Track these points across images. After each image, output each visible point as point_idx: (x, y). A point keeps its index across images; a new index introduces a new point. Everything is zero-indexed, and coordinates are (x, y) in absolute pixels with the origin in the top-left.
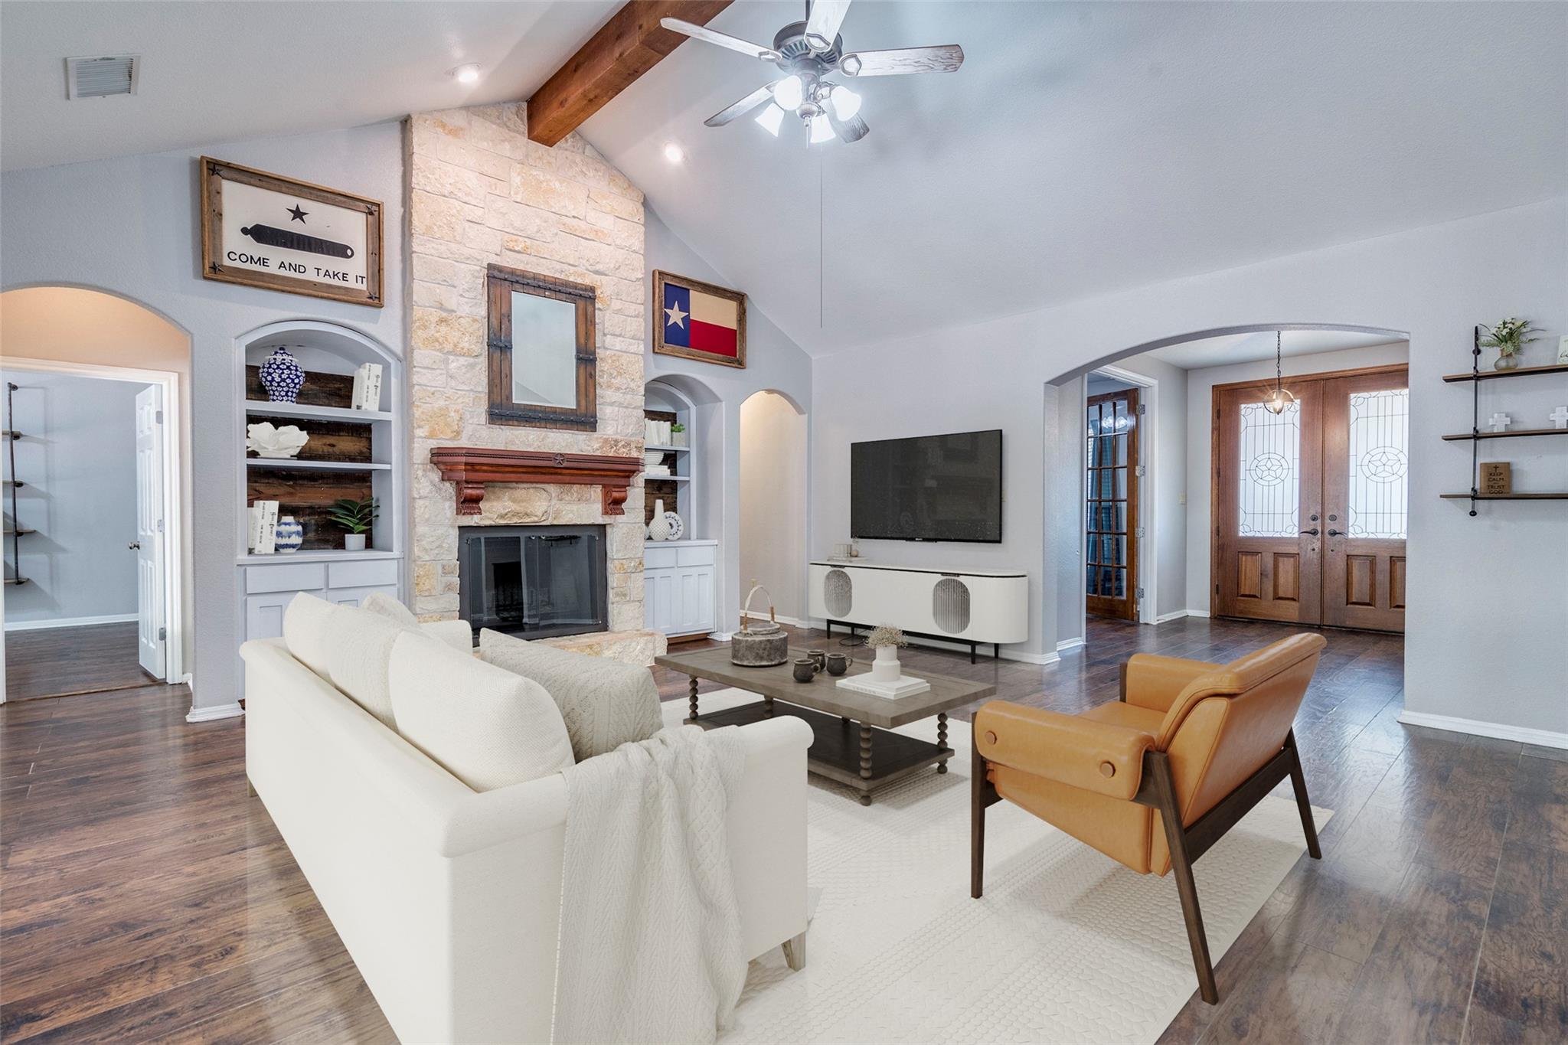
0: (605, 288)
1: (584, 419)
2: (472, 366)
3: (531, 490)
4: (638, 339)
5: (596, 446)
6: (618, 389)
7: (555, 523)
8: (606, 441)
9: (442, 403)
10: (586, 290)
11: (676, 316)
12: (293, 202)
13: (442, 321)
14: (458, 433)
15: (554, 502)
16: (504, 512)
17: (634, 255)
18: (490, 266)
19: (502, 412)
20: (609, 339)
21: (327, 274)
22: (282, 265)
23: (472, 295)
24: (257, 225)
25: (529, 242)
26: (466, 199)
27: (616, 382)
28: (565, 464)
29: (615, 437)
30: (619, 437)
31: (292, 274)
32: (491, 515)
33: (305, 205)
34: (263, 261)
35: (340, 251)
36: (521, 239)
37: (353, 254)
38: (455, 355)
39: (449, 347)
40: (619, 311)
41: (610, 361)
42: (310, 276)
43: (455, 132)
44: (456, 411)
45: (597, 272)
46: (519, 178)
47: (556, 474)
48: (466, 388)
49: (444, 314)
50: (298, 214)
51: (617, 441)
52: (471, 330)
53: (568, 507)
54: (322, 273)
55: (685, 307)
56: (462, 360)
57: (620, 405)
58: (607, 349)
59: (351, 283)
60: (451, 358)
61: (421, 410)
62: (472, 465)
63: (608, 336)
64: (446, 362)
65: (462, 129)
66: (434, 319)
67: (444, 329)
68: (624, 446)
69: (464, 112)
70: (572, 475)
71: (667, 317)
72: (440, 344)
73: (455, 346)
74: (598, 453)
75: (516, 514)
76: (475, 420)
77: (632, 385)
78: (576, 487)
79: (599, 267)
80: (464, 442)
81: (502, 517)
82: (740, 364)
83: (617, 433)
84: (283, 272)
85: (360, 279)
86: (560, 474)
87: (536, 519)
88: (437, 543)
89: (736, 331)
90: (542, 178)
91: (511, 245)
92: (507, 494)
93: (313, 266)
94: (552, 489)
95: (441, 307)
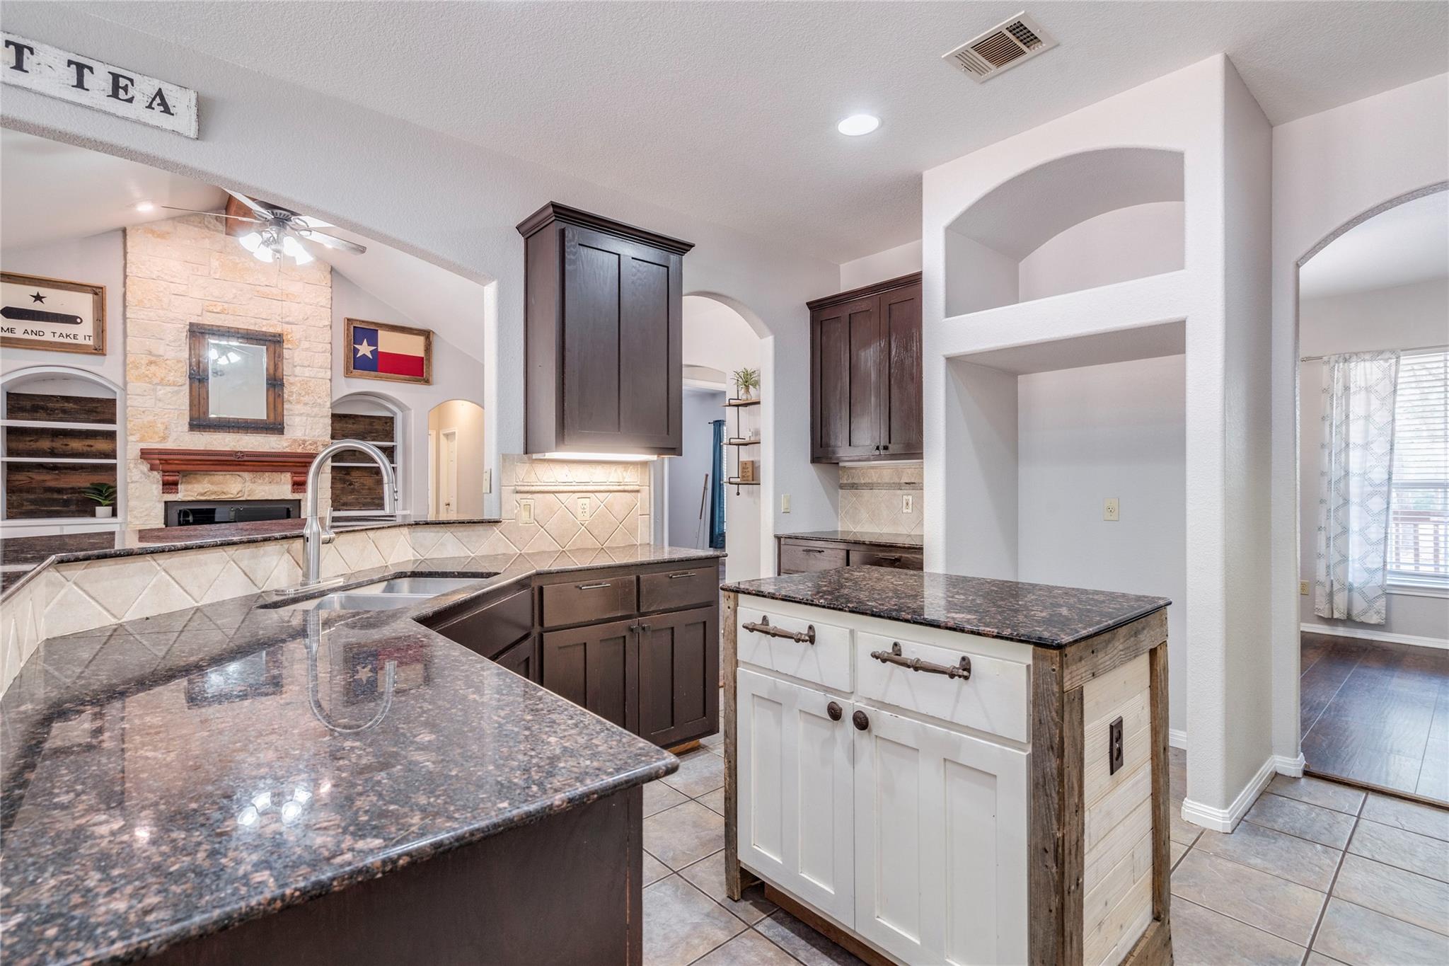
0: (293, 334)
1: (274, 426)
2: (177, 392)
3: (228, 476)
4: (326, 368)
5: (285, 444)
6: (306, 404)
7: (249, 498)
8: (295, 441)
9: (151, 418)
10: (275, 336)
11: (365, 349)
12: (35, 290)
13: (151, 363)
14: (164, 439)
15: (247, 484)
16: (203, 491)
17: (323, 309)
18: (191, 325)
19: (200, 422)
20: (298, 370)
21: (61, 335)
22: (26, 332)
23: (177, 344)
24: (7, 307)
25: (226, 306)
26: (172, 280)
27: (306, 399)
28: (246, 458)
29: (303, 438)
30: (307, 438)
31: (34, 337)
32: (192, 494)
33: (43, 291)
34: (11, 330)
35: (72, 320)
36: (220, 304)
37: (82, 321)
38: (163, 385)
39: (156, 381)
40: (307, 349)
41: (299, 385)
42: (48, 337)
43: (162, 236)
44: (163, 423)
45: (288, 323)
46: (218, 262)
47: (240, 465)
48: (171, 407)
49: (153, 358)
50: (38, 298)
51: (304, 442)
52: (176, 368)
53: (261, 488)
54: (57, 335)
55: (373, 341)
56: (168, 389)
57: (308, 415)
58: (296, 376)
59: (80, 341)
60: (159, 387)
61: (132, 423)
62: (166, 460)
63: (298, 368)
64: (154, 390)
65: (168, 233)
66: (144, 361)
67: (153, 368)
68: (311, 444)
69: (170, 221)
70: (254, 466)
71: (356, 351)
72: (150, 378)
73: (162, 379)
74: (288, 450)
75: (215, 493)
76: (180, 429)
77: (319, 401)
78: (267, 474)
79: (290, 319)
80: (170, 445)
81: (202, 494)
82: (427, 382)
83: (305, 435)
84: (26, 336)
85: (87, 338)
86: (244, 465)
87: (232, 496)
88: (145, 513)
89: (423, 358)
90: (237, 261)
91: (211, 308)
92: (207, 479)
93: (49, 331)
94: (246, 475)
95: (150, 353)
